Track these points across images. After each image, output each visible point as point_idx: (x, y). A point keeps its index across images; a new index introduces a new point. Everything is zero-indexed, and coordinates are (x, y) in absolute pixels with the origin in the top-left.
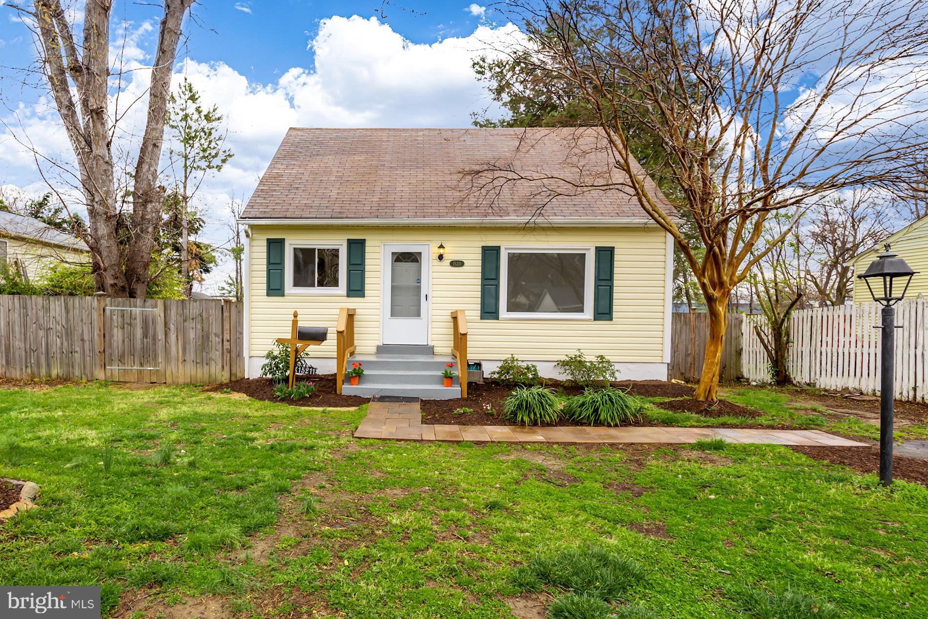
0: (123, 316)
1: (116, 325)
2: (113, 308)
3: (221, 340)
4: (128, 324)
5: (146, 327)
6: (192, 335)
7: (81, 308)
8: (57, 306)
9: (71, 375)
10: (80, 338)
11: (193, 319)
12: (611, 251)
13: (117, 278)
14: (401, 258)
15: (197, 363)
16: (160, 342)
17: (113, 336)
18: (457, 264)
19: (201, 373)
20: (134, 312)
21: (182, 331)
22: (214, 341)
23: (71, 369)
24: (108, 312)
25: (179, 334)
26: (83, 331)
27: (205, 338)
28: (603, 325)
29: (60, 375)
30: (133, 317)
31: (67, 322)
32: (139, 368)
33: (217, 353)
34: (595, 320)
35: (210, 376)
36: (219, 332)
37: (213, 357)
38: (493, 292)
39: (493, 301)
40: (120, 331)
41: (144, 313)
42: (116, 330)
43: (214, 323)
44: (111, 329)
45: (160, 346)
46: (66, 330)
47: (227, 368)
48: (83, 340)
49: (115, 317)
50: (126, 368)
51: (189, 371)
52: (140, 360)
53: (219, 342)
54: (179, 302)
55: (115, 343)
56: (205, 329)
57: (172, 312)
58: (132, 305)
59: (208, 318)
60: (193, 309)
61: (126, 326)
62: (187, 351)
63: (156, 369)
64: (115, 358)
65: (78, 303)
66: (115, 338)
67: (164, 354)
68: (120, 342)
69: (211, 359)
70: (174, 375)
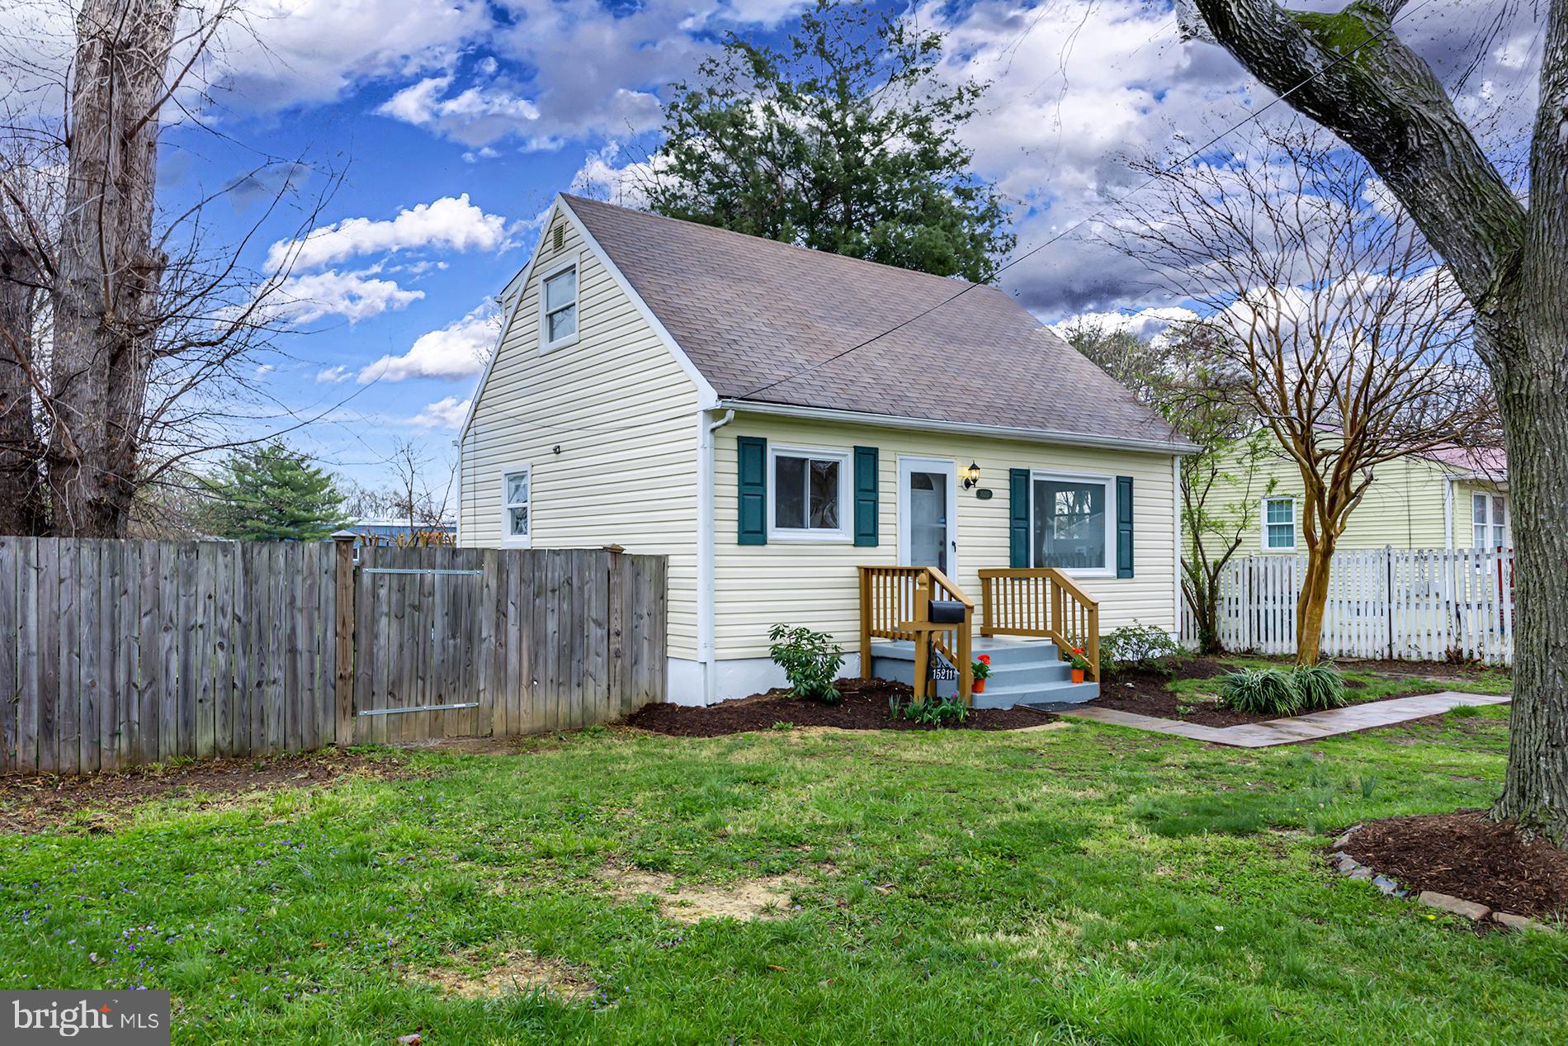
0: (401, 590)
1: (385, 609)
2: (379, 570)
3: (605, 632)
4: (414, 607)
5: (455, 612)
6: (552, 625)
7: (292, 570)
8: (221, 568)
9: (255, 743)
10: (285, 646)
11: (553, 591)
12: (1129, 481)
13: (105, 486)
14: (921, 481)
15: (559, 684)
16: (484, 646)
17: (376, 637)
18: (985, 494)
19: (567, 705)
20: (428, 578)
21: (531, 619)
22: (592, 636)
23: (255, 725)
24: (366, 580)
25: (524, 624)
26: (293, 629)
27: (575, 631)
28: (1124, 584)
29: (224, 745)
30: (426, 589)
31: (248, 608)
32: (434, 707)
33: (600, 659)
34: (1119, 577)
35: (584, 709)
36: (602, 616)
37: (592, 669)
38: (1024, 536)
39: (1024, 552)
40: (395, 624)
41: (453, 581)
42: (384, 621)
43: (594, 597)
44: (374, 621)
45: (484, 652)
46: (245, 628)
47: (616, 691)
48: (293, 651)
49: (383, 592)
50: (406, 709)
51: (542, 703)
52: (439, 688)
53: (602, 637)
54: (528, 555)
55: (381, 654)
56: (577, 612)
57: (512, 577)
58: (425, 563)
59: (581, 589)
60: (553, 571)
61: (408, 610)
62: (541, 661)
63: (470, 705)
64: (381, 689)
65: (282, 560)
66: (382, 641)
67: (491, 671)
68: (394, 649)
69: (586, 673)
70: (510, 714)
